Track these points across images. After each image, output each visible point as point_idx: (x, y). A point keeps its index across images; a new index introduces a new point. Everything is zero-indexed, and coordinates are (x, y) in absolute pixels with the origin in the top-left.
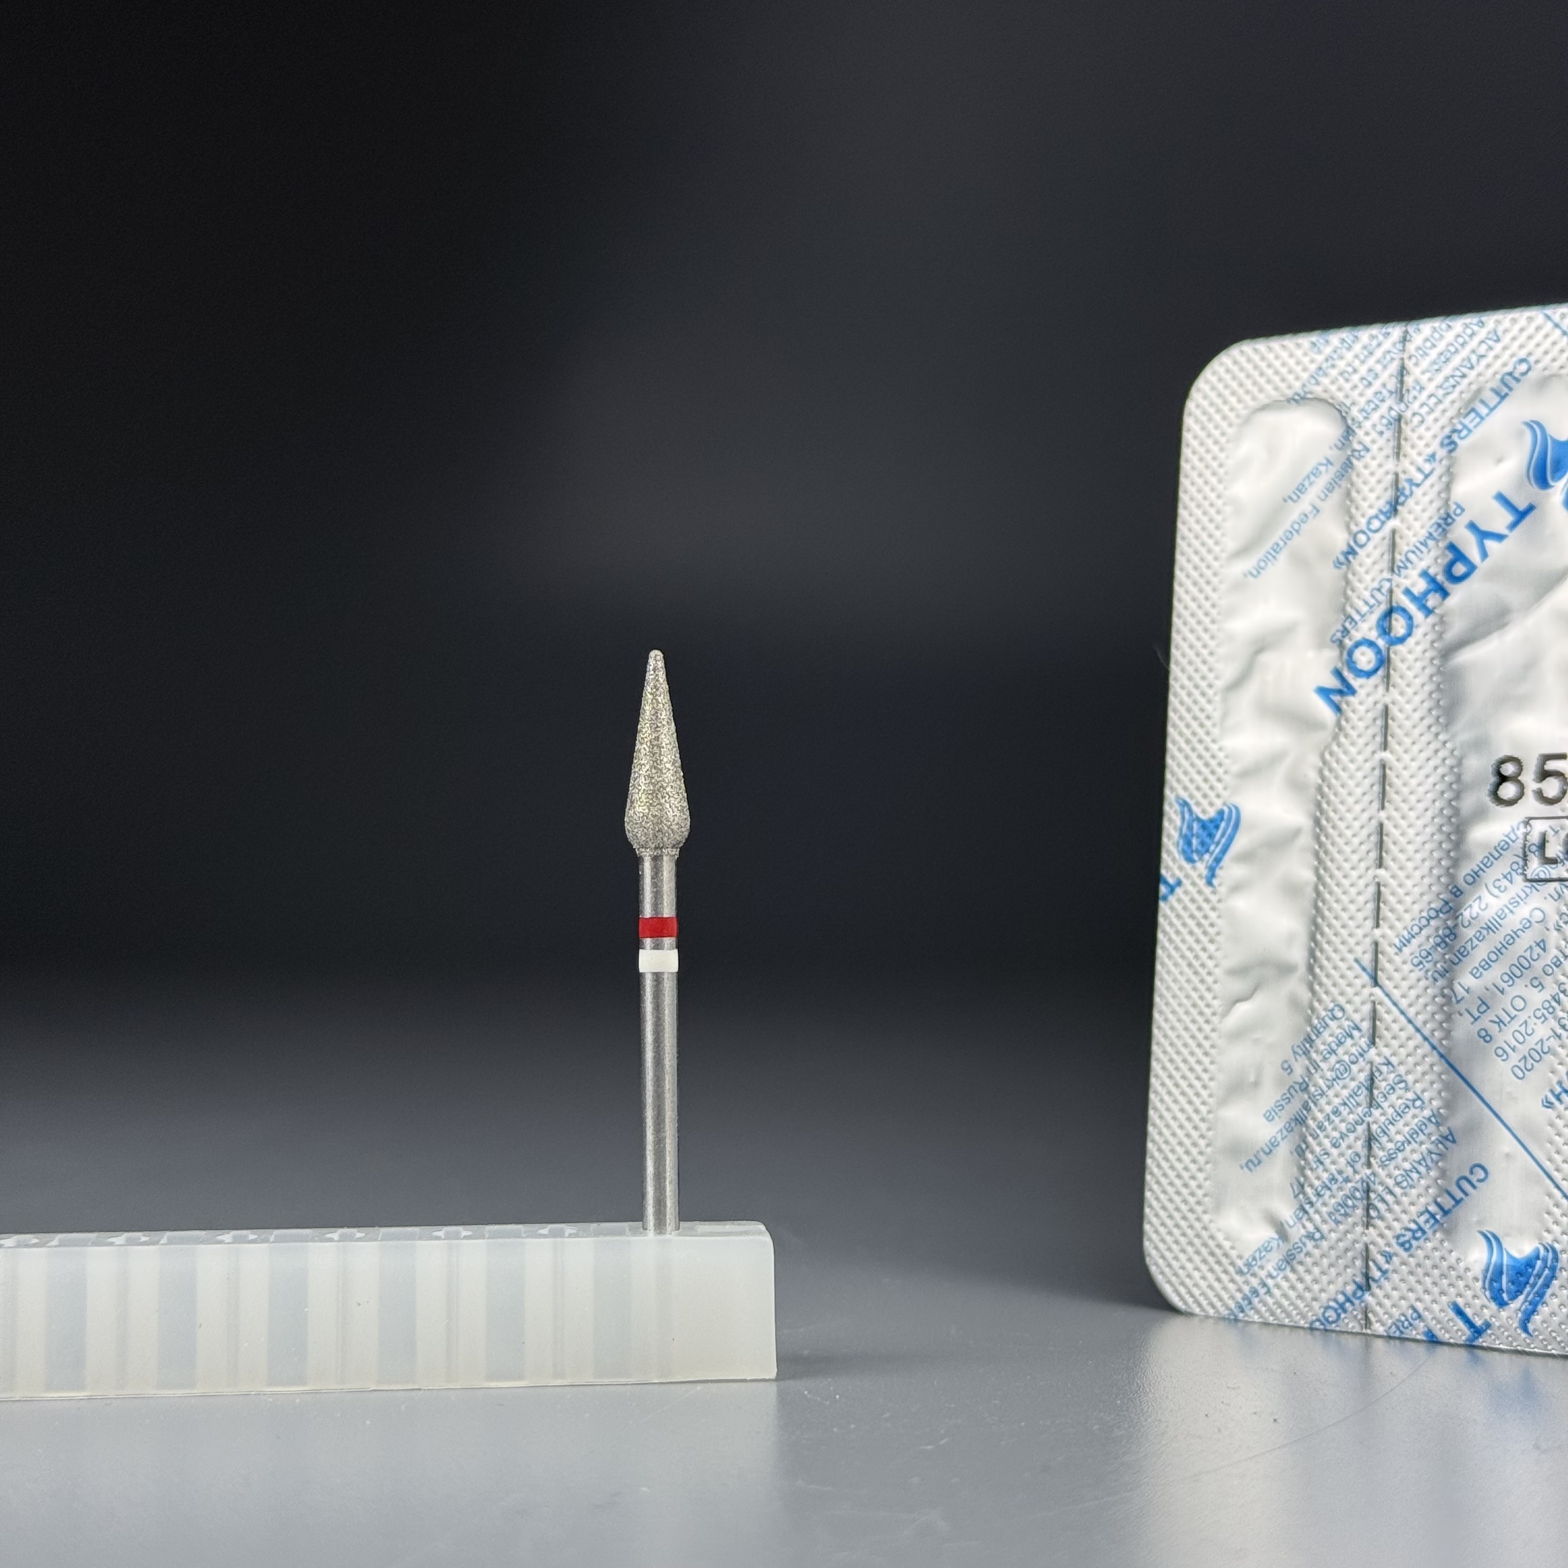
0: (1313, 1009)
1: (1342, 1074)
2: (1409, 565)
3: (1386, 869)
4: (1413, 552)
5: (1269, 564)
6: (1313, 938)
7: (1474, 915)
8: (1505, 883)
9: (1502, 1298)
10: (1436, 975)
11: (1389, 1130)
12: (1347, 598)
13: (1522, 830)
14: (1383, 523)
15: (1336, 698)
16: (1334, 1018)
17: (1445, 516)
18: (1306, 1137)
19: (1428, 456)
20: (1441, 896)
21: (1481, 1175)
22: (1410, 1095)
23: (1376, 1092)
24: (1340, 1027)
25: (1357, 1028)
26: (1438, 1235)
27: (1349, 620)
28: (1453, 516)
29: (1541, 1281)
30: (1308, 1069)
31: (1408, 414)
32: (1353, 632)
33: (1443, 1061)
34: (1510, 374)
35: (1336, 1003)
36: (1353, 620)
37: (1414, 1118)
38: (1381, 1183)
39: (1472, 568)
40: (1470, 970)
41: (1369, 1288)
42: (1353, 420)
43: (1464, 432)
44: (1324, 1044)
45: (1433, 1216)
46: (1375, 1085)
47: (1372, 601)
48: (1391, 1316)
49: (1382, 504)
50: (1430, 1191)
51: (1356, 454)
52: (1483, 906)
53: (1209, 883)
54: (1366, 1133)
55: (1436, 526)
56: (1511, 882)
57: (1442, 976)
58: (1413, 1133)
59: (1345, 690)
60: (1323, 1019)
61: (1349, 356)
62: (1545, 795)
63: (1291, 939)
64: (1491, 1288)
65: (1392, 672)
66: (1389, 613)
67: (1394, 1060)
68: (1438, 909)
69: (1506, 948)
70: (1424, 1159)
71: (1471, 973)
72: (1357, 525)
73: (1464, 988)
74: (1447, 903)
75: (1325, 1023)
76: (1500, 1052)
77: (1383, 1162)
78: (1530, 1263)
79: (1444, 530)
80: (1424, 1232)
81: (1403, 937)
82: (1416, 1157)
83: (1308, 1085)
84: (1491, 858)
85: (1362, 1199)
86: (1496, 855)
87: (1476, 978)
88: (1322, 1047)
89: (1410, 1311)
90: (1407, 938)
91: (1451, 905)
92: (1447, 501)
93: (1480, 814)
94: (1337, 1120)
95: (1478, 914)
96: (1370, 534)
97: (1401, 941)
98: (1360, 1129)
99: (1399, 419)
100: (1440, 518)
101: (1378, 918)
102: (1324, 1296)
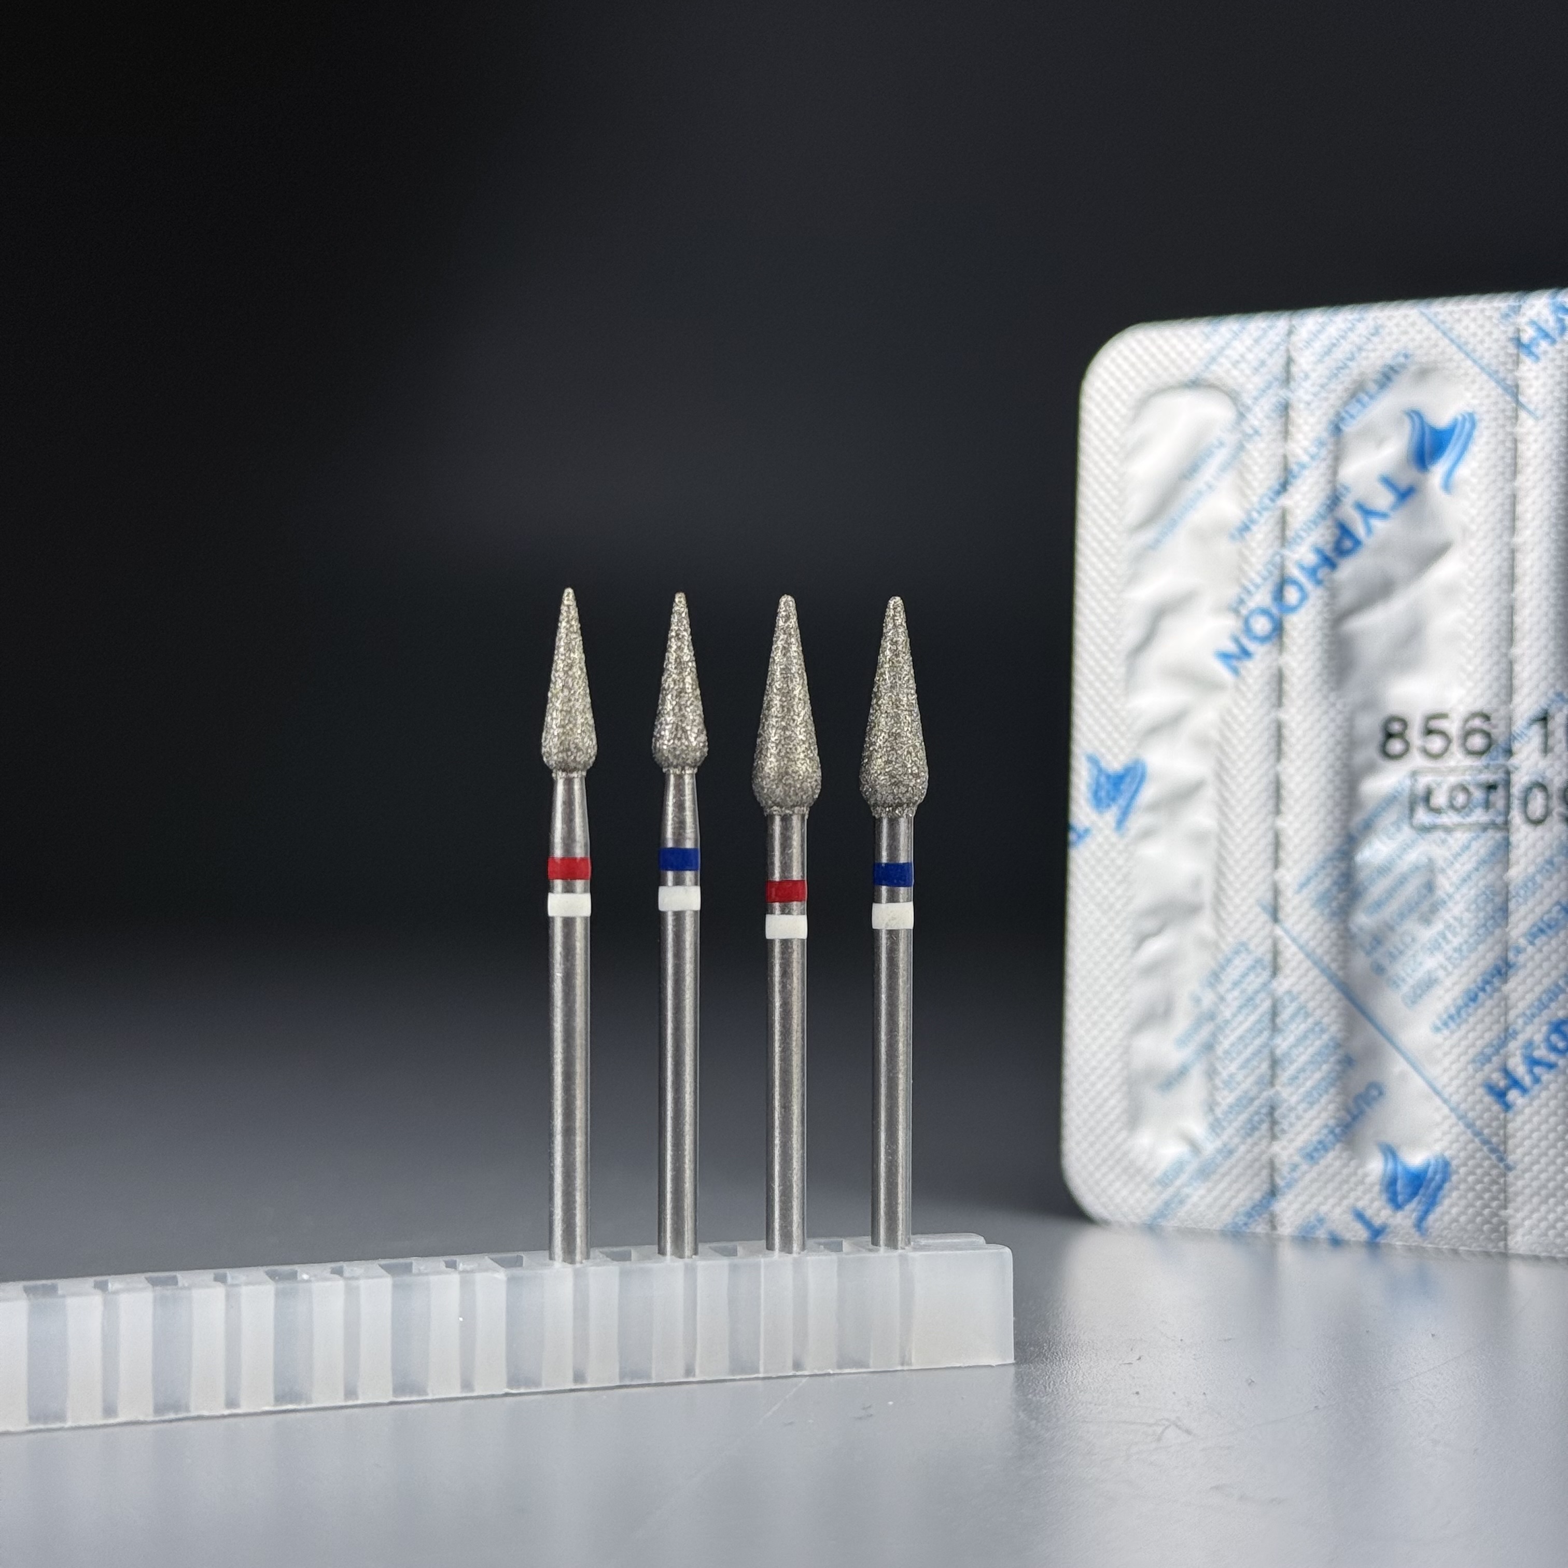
0: (1217, 945)
1: (1246, 1004)
2: (1299, 540)
3: (1283, 818)
4: (1303, 530)
5: (1166, 538)
6: (1216, 880)
7: (1367, 860)
8: (1393, 829)
10: (1332, 914)
11: (1291, 1054)
12: (1242, 570)
13: (1408, 782)
14: (1273, 501)
16: (1237, 953)
17: (1332, 497)
18: (1214, 1063)
19: (1315, 440)
20: (1336, 842)
21: (1377, 1093)
22: (1311, 1021)
23: (1278, 1019)
24: (1242, 961)
25: (1259, 962)
26: (1338, 1147)
27: (1244, 590)
30: (1214, 1000)
31: (1294, 401)
32: (1248, 601)
33: (1339, 989)
34: (1391, 367)
35: (1239, 939)
36: (1248, 590)
37: (1315, 1043)
38: (1284, 1102)
41: (1274, 1194)
42: (1243, 405)
43: (1348, 419)
44: (1228, 976)
45: (1332, 1131)
46: (1277, 1014)
47: (1265, 573)
48: (1295, 1219)
49: (1273, 483)
50: (1330, 1107)
51: (1247, 437)
52: (1374, 852)
54: (1270, 1057)
55: (1324, 506)
56: (1399, 830)
57: (1337, 915)
58: (1314, 1056)
61: (1238, 345)
62: (1429, 751)
63: (1196, 884)
65: (1285, 638)
67: (1295, 991)
68: (1331, 855)
69: (1395, 891)
70: (1323, 1079)
71: (1364, 912)
72: (1249, 502)
73: (1358, 927)
74: (1341, 848)
75: (1228, 957)
76: (1392, 983)
77: (1286, 1082)
79: (1332, 509)
80: (1324, 1144)
81: (1301, 880)
82: (1318, 1076)
83: (1214, 1016)
84: (1381, 809)
85: (1267, 1116)
86: (1385, 805)
87: (1369, 916)
88: (1226, 980)
89: (1313, 1216)
91: (1345, 849)
92: (1334, 483)
93: (1370, 769)
94: (1242, 1045)
95: (1370, 859)
96: (1262, 511)
98: (1266, 1051)
99: (1286, 406)
100: (1328, 498)
101: (1277, 863)
102: (1234, 1203)
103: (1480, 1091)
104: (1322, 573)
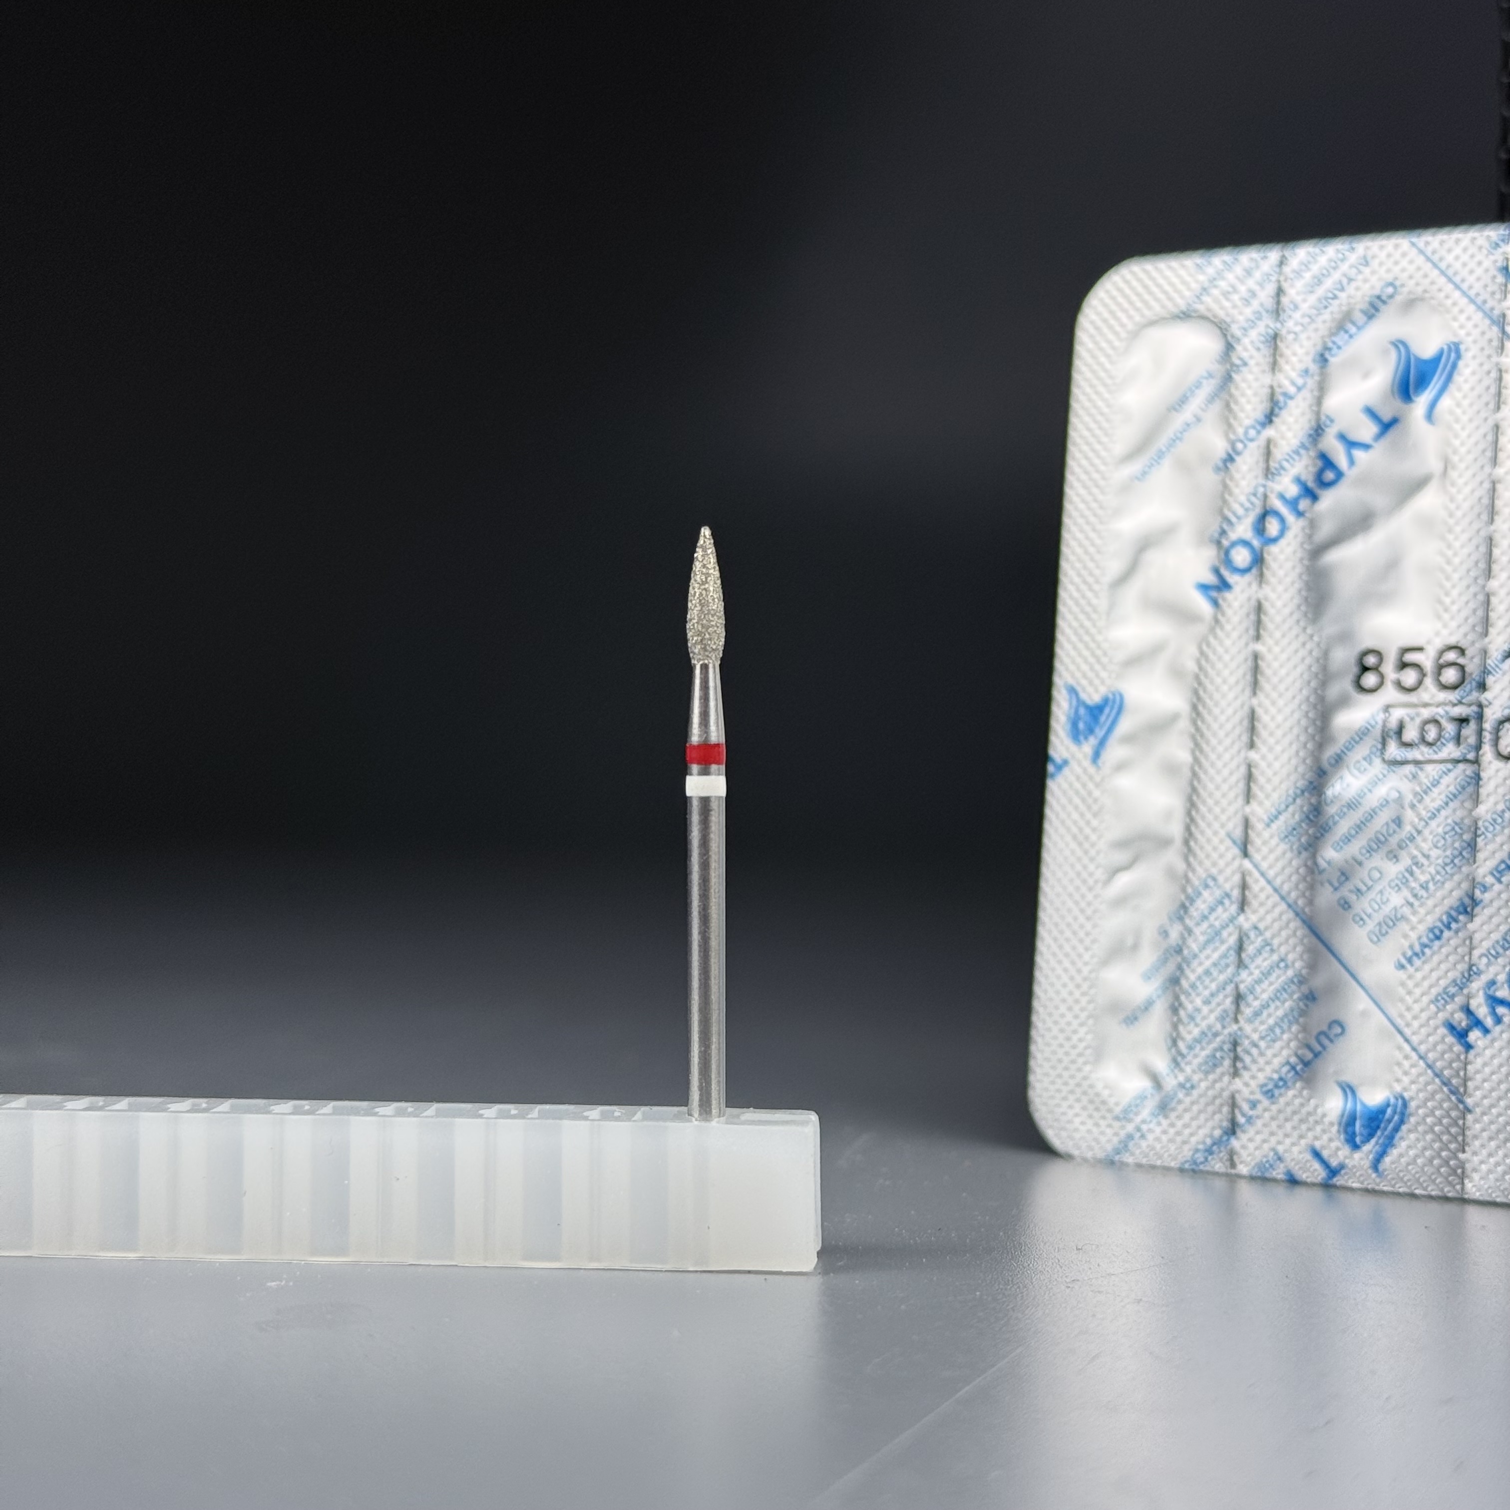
0: (1188, 880)
1: (1213, 938)
2: (1282, 472)
3: (1257, 751)
4: (1287, 461)
5: (1154, 469)
6: (1189, 814)
7: (1337, 794)
8: (1365, 763)
10: (1301, 848)
11: (1255, 989)
12: (1225, 501)
13: (1381, 717)
14: (1259, 432)
15: (1214, 594)
16: (1207, 886)
17: (1315, 427)
18: (1179, 996)
19: (1302, 371)
20: (1307, 776)
21: (1339, 1030)
22: (1275, 957)
23: (1243, 955)
24: (1212, 895)
26: (1298, 1084)
27: (1227, 521)
28: (1323, 427)
29: (1391, 1126)
30: (1182, 934)
31: (1284, 332)
32: (1230, 533)
33: (1305, 926)
34: (1379, 297)
35: (1209, 874)
36: (1230, 521)
37: (1280, 978)
38: (1247, 1038)
39: (1340, 475)
40: (1332, 844)
41: (1234, 1132)
42: (1233, 336)
43: (1335, 350)
44: (1197, 910)
45: (1293, 1068)
46: (1243, 949)
47: (1248, 505)
48: (1254, 1158)
49: (1258, 415)
50: (1292, 1044)
51: (1236, 368)
52: (1345, 785)
54: (1234, 992)
55: (1307, 436)
56: (1370, 764)
57: (1306, 849)
58: (1277, 993)
59: (1222, 586)
60: (1197, 888)
61: (1230, 276)
62: (1403, 684)
63: (1168, 816)
64: (1346, 1132)
65: (1265, 570)
66: (1264, 515)
67: (1261, 926)
68: (1304, 788)
69: (1365, 824)
70: (1286, 1015)
71: (1332, 846)
72: (1235, 433)
73: (1326, 862)
74: (1311, 782)
75: (1198, 892)
76: (1358, 919)
77: (1249, 1018)
78: (1382, 1111)
79: (1315, 440)
80: (1285, 1082)
81: (1272, 814)
82: (1280, 1013)
83: (1182, 949)
84: (1352, 742)
86: (1357, 739)
87: (1337, 851)
88: (1195, 914)
89: (1272, 1154)
90: (1275, 814)
91: (1315, 784)
92: (1318, 414)
93: (1344, 702)
94: (1208, 980)
95: (1340, 793)
96: (1246, 442)
97: (1269, 817)
98: (1230, 988)
99: (1275, 337)
100: (1311, 429)
101: (1248, 796)
102: (1194, 1140)
103: (1443, 1031)
104: (1303, 504)
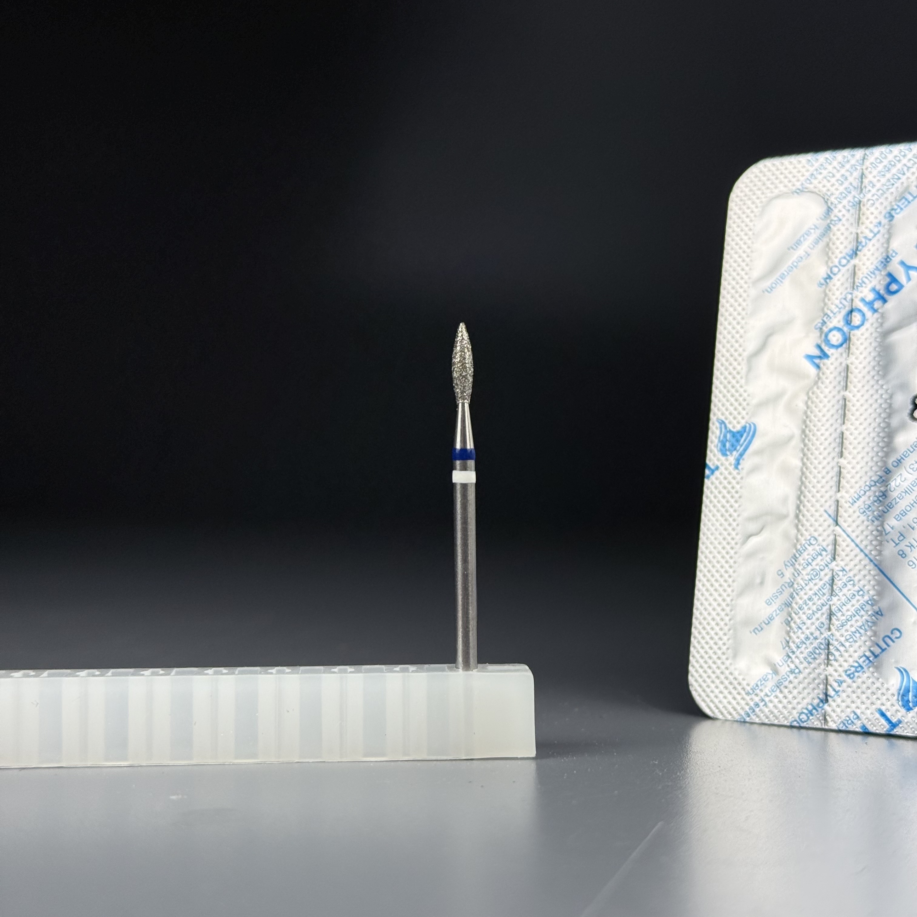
0: (798, 540)
1: (815, 577)
2: (864, 285)
3: (845, 459)
4: (866, 278)
5: (778, 285)
6: (799, 498)
7: (898, 484)
9: (909, 706)
10: (874, 519)
11: (842, 609)
12: (825, 304)
14: (848, 261)
15: (817, 361)
16: (810, 544)
17: (886, 257)
18: (791, 614)
19: (877, 223)
20: (878, 473)
21: (898, 634)
22: (857, 588)
23: (835, 587)
24: (814, 550)
25: (825, 550)
26: (871, 669)
27: (826, 316)
28: (890, 257)
30: (794, 574)
31: (865, 200)
32: (828, 323)
33: (876, 568)
35: (812, 536)
36: (828, 316)
37: (858, 602)
38: (837, 640)
39: (901, 287)
40: (894, 516)
41: (827, 701)
42: (832, 203)
43: (898, 210)
44: (804, 559)
45: (868, 658)
46: (834, 583)
47: (840, 306)
48: (840, 718)
49: (848, 251)
50: (867, 643)
51: (833, 222)
52: (903, 479)
53: (736, 467)
54: (829, 611)
55: (880, 263)
57: (877, 519)
58: (857, 610)
59: (822, 356)
60: (804, 545)
61: (830, 167)
63: (785, 500)
64: (903, 700)
65: (851, 346)
66: (851, 311)
67: (847, 568)
68: (876, 480)
70: (863, 625)
71: (895, 518)
72: (832, 263)
73: (890, 526)
74: (881, 477)
75: (805, 547)
76: (911, 563)
77: (838, 627)
79: (885, 265)
80: (862, 668)
81: (855, 497)
82: (860, 624)
83: (793, 584)
84: (909, 452)
85: (825, 649)
86: (912, 450)
87: (898, 521)
88: (802, 562)
89: (853, 715)
90: (857, 497)
91: (883, 478)
92: (888, 248)
93: (903, 426)
94: (811, 603)
95: (900, 483)
96: (840, 267)
97: (853, 499)
98: (825, 609)
99: (860, 202)
100: (883, 258)
101: (839, 487)
102: (800, 707)
104: (877, 305)
